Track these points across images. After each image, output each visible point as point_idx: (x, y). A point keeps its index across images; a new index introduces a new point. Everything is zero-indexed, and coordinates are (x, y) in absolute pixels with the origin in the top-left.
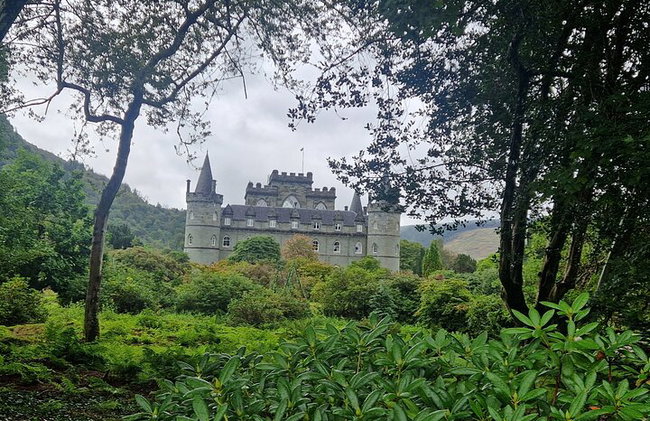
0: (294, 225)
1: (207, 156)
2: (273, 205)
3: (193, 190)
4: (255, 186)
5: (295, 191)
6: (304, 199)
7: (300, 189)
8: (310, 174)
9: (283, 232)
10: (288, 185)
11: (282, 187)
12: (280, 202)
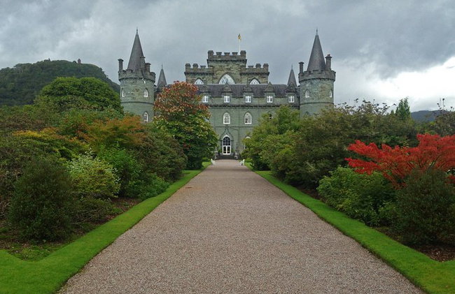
0: (226, 99)
1: (137, 36)
2: (210, 83)
3: (125, 67)
4: (192, 67)
5: (229, 69)
6: (239, 77)
7: (235, 68)
8: (243, 53)
9: (216, 106)
10: (223, 64)
11: (217, 65)
12: (216, 81)
